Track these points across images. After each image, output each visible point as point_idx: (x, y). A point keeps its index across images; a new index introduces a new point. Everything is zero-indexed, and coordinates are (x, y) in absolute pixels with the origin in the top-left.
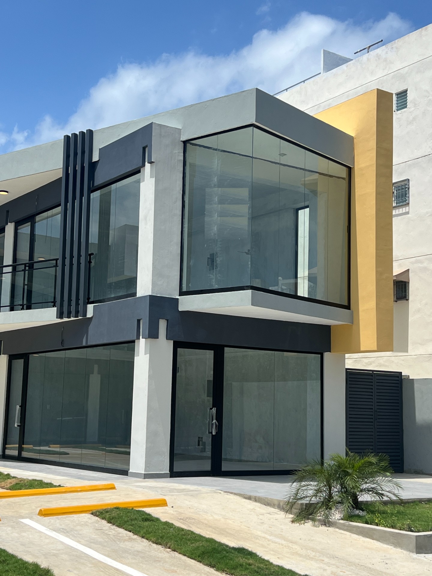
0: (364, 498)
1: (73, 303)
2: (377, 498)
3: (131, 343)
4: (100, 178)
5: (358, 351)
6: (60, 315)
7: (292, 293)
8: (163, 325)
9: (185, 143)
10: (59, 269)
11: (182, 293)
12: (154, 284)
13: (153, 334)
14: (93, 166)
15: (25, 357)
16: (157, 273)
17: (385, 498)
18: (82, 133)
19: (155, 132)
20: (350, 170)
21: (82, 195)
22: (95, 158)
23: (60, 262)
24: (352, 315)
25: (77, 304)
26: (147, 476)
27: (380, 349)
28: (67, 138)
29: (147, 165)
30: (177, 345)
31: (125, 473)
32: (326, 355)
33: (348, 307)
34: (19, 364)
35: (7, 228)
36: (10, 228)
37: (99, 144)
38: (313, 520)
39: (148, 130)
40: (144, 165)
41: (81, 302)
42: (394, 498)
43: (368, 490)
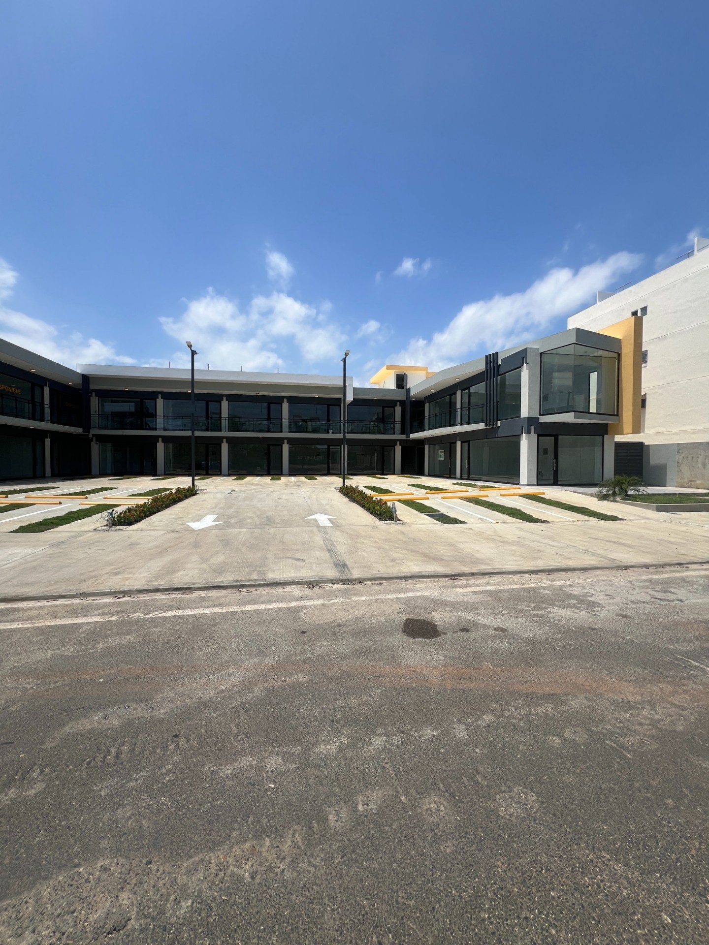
0: (630, 493)
1: (492, 420)
2: (637, 493)
3: (519, 436)
4: (502, 371)
5: (622, 433)
6: (486, 425)
7: (587, 411)
8: (533, 428)
9: (541, 353)
10: (485, 408)
11: (540, 415)
12: (529, 412)
13: (529, 432)
14: (499, 366)
15: (469, 442)
16: (530, 408)
17: (640, 493)
18: (493, 354)
19: (528, 351)
20: (619, 355)
21: (494, 377)
22: (499, 363)
23: (485, 406)
24: (619, 418)
25: (493, 421)
26: (528, 485)
27: (634, 433)
28: (487, 356)
29: (525, 365)
30: (539, 436)
31: (518, 484)
32: (605, 436)
33: (617, 415)
34: (466, 444)
35: (457, 392)
36: (459, 393)
37: (501, 357)
38: (608, 500)
39: (525, 350)
40: (523, 365)
41: (495, 420)
42: (645, 493)
43: (632, 490)
